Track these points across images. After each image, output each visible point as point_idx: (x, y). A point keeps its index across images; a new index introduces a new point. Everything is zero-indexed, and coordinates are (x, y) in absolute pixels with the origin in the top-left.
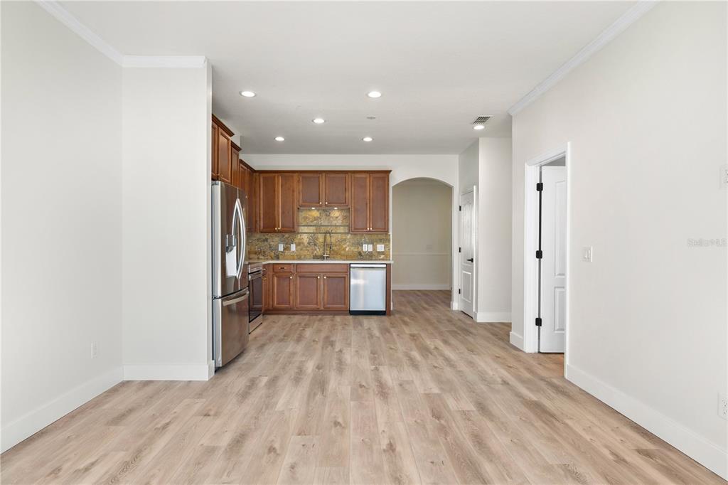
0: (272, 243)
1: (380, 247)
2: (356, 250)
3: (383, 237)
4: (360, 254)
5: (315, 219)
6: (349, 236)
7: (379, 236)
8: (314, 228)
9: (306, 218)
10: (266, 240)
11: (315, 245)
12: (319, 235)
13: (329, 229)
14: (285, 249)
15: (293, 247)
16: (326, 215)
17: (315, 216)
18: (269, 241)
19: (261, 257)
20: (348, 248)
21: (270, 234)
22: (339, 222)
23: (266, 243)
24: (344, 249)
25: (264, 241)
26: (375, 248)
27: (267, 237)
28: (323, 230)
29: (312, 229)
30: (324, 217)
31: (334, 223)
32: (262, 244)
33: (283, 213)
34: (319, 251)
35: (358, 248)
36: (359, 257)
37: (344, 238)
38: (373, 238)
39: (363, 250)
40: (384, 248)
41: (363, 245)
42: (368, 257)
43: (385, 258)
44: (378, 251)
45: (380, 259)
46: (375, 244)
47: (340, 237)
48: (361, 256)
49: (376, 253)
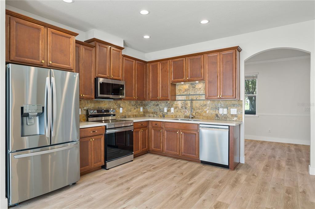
0: (161, 107)
1: (234, 111)
2: (214, 113)
3: (236, 102)
4: (217, 115)
5: (186, 90)
6: (209, 102)
7: (233, 102)
8: (185, 96)
9: (180, 90)
10: (158, 105)
11: (186, 108)
12: (188, 101)
13: (194, 98)
14: (168, 111)
15: (172, 110)
16: (193, 87)
17: (186, 88)
18: (159, 105)
19: (155, 116)
20: (208, 111)
21: (160, 101)
22: (202, 92)
23: (158, 107)
24: (205, 112)
25: (157, 105)
26: (229, 112)
27: (158, 103)
28: (190, 97)
29: (184, 98)
30: (192, 88)
31: (198, 93)
32: (156, 108)
33: (162, 87)
34: (188, 113)
35: (216, 111)
36: (216, 118)
37: (205, 103)
38: (228, 103)
39: (219, 113)
40: (237, 111)
41: (220, 109)
42: (223, 118)
43: (238, 119)
44: (231, 114)
45: (233, 121)
46: (229, 108)
47: (202, 103)
48: (218, 117)
49: (230, 116)
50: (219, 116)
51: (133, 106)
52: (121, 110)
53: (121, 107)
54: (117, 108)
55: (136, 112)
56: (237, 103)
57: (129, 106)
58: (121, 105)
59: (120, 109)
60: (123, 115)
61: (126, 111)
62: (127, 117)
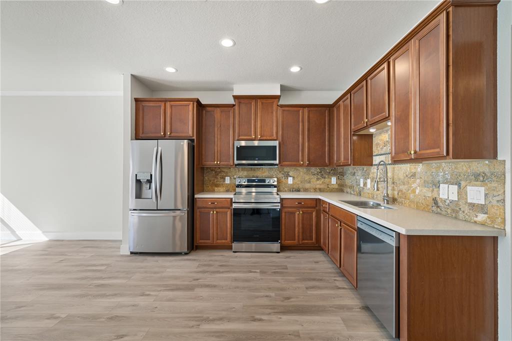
0: (357, 178)
1: (476, 194)
2: (430, 194)
3: (483, 167)
6: (420, 168)
9: (377, 145)
14: (364, 185)
15: (369, 183)
18: (356, 174)
20: (419, 190)
21: (356, 167)
23: (354, 177)
25: (353, 175)
26: (462, 193)
27: (355, 170)
35: (433, 191)
36: (434, 209)
37: (413, 171)
38: (460, 170)
39: (439, 195)
40: (486, 195)
41: (441, 185)
42: (449, 211)
43: (488, 220)
44: (469, 201)
45: (475, 222)
46: (463, 183)
47: (409, 170)
48: (438, 207)
49: (467, 207)
50: (440, 204)
51: (314, 175)
52: (290, 181)
53: (290, 176)
54: (284, 178)
55: (320, 185)
56: (487, 170)
57: (307, 175)
58: (291, 174)
59: (288, 179)
60: (295, 187)
61: (299, 183)
62: (302, 190)
